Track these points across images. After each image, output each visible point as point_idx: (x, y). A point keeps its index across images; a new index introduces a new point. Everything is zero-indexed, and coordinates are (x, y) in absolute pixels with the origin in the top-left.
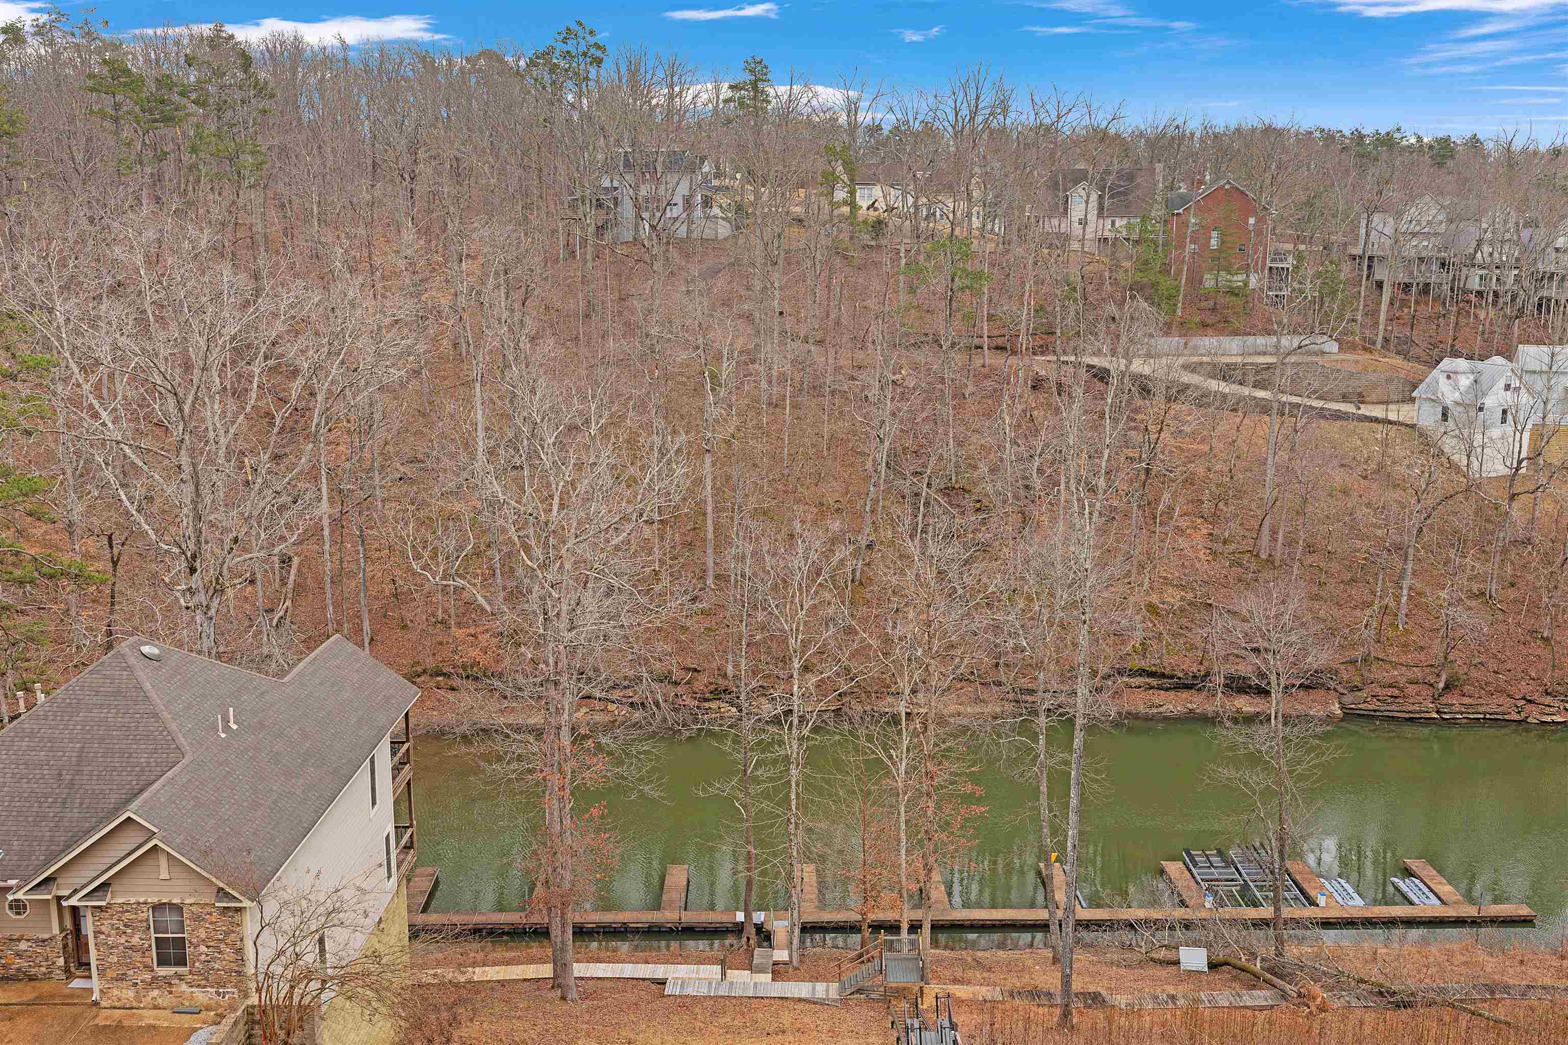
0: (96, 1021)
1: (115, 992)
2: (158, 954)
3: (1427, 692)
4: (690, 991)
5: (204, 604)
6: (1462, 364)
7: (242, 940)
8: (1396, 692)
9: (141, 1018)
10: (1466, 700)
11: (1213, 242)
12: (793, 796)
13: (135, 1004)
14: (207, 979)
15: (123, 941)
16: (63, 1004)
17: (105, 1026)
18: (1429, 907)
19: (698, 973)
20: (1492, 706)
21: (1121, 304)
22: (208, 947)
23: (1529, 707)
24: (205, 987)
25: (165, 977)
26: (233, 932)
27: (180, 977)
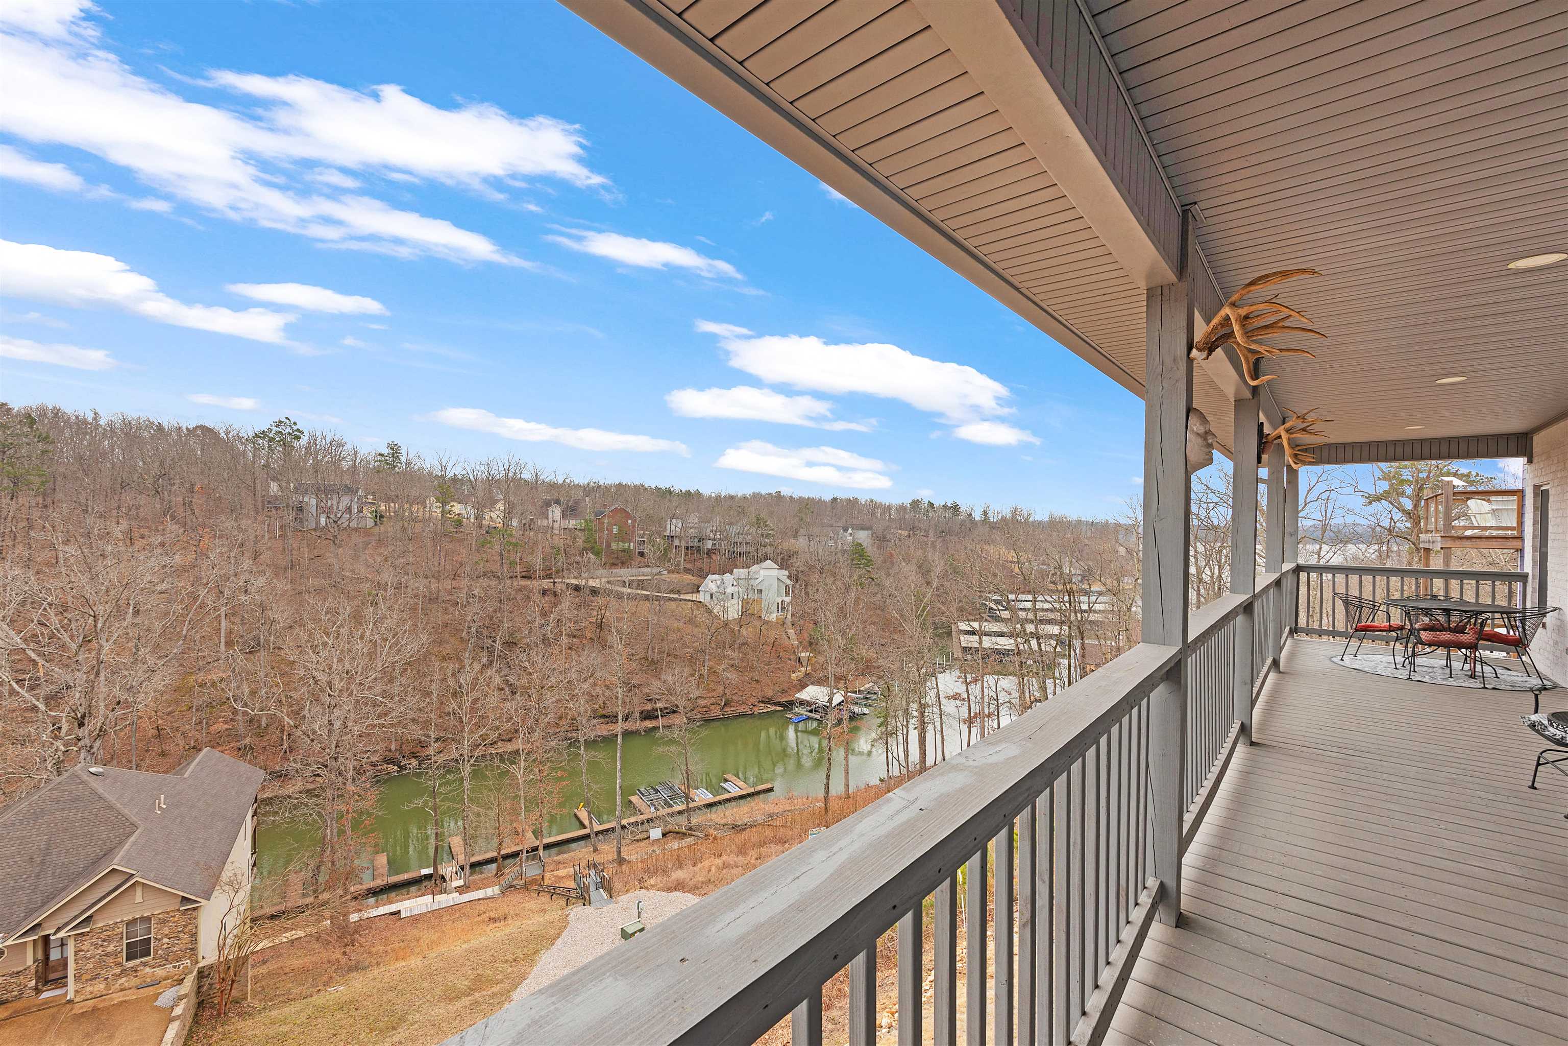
0: (73, 1012)
1: (89, 989)
2: (127, 953)
3: (718, 707)
4: (416, 912)
5: (88, 745)
6: (715, 577)
7: (196, 927)
8: (707, 709)
9: (112, 999)
10: (732, 709)
11: (615, 530)
12: (466, 797)
13: (104, 992)
14: (166, 960)
15: (99, 952)
16: (39, 1010)
17: (83, 1013)
18: (735, 792)
19: (416, 902)
20: (741, 709)
21: (582, 555)
22: (169, 938)
23: (755, 708)
24: (164, 965)
25: (132, 968)
26: (190, 924)
27: (144, 964)
